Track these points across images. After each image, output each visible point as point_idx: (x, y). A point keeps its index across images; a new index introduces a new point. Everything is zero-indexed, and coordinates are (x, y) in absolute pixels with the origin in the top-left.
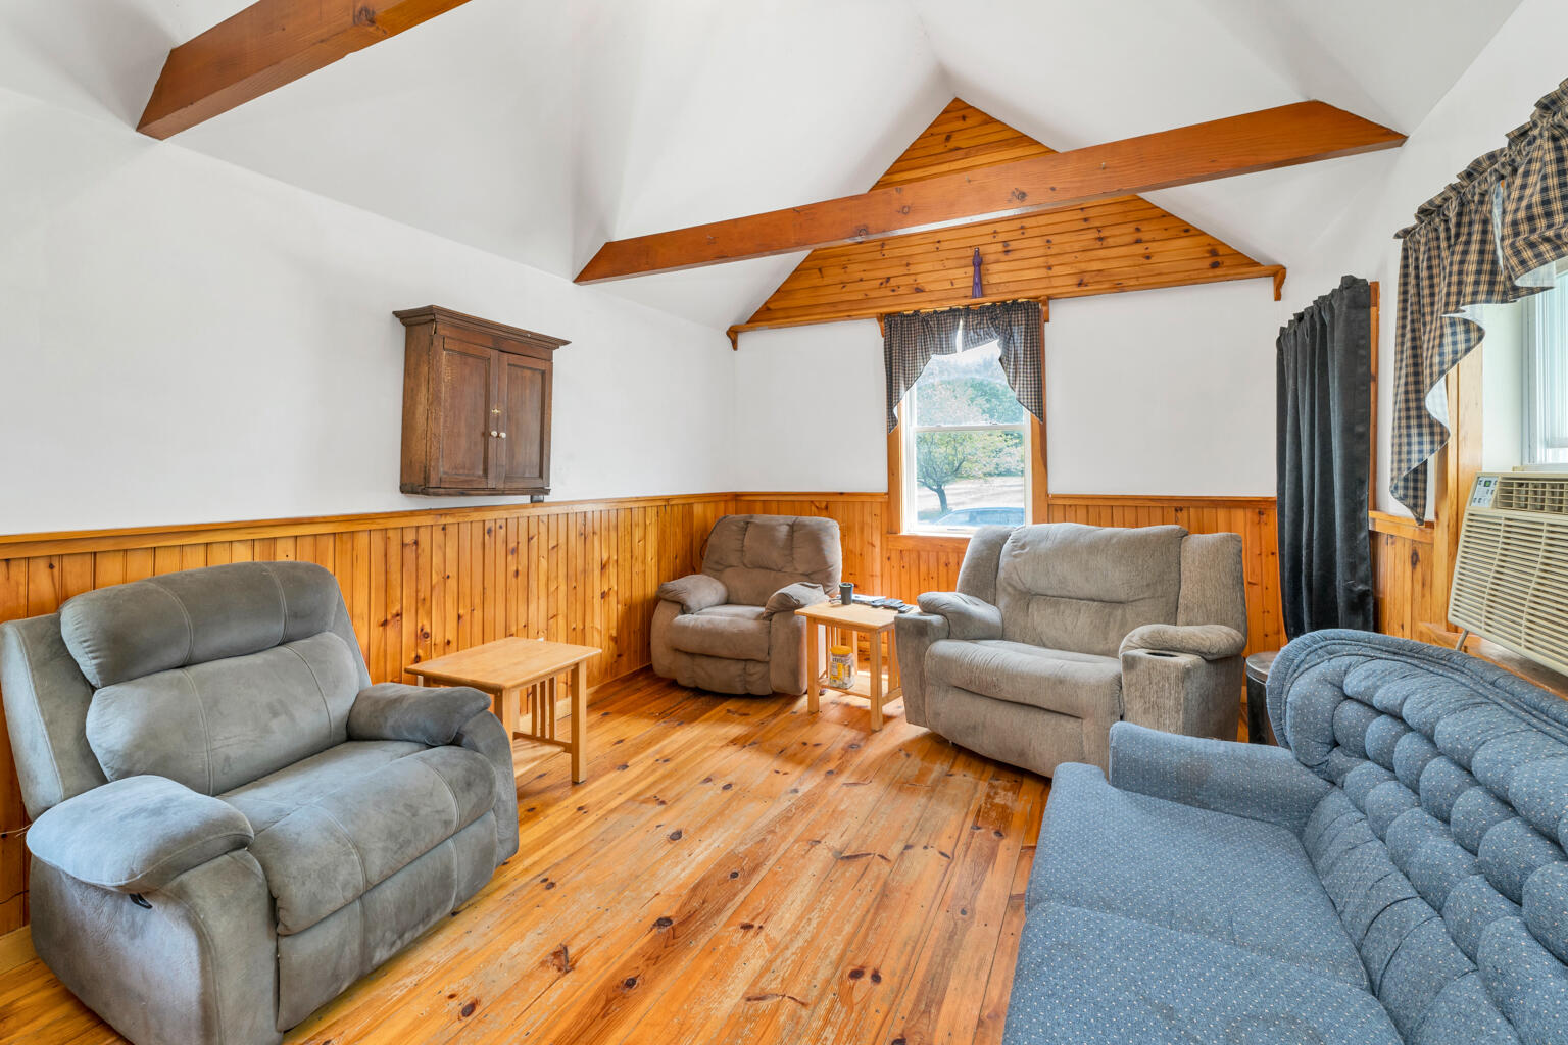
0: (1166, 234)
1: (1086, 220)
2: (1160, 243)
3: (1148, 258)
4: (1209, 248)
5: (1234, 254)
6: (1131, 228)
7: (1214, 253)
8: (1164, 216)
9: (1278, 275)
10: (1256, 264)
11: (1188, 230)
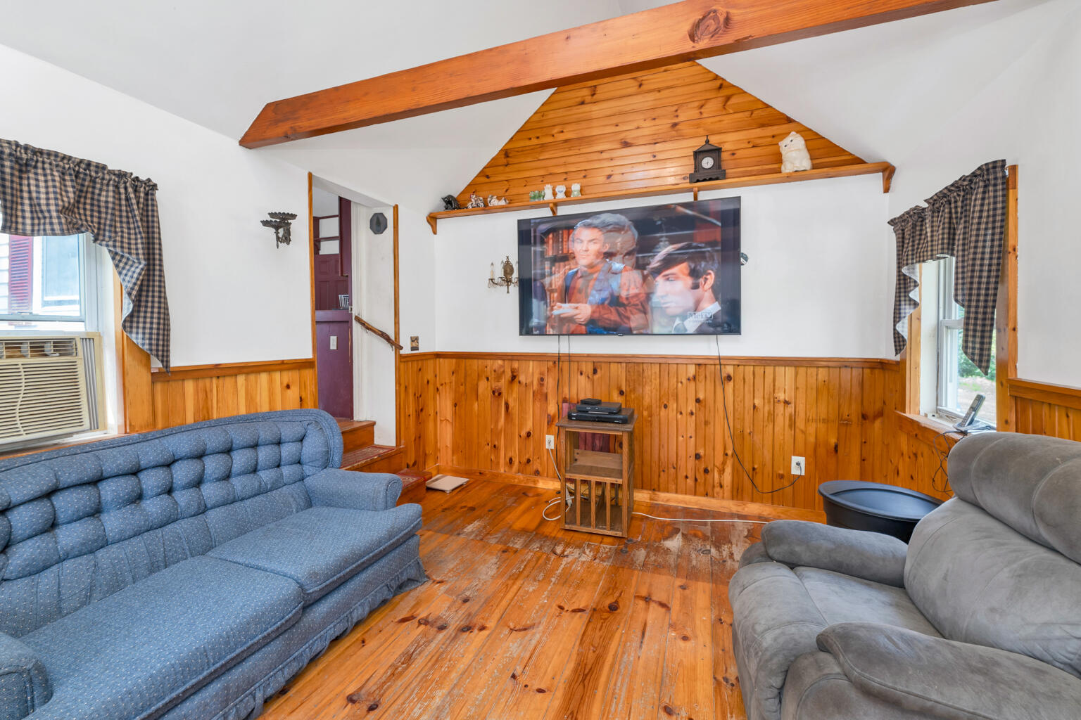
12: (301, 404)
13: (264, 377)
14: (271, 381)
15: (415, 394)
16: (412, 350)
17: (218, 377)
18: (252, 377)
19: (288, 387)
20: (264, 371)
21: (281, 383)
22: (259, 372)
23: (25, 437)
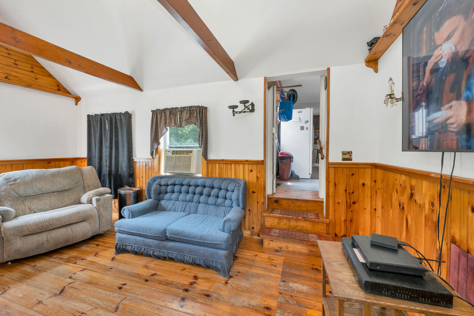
0: (42, 73)
1: (9, 54)
2: (40, 76)
3: (36, 79)
4: (57, 84)
5: (64, 88)
6: (30, 66)
7: (58, 86)
8: (42, 67)
9: (77, 99)
10: (70, 94)
11: (50, 76)
12: (257, 179)
13: (241, 166)
14: (244, 168)
15: (346, 190)
16: (342, 160)
17: (225, 164)
18: (237, 165)
19: (251, 171)
20: (241, 164)
21: (248, 169)
22: (240, 164)
23: (182, 172)
